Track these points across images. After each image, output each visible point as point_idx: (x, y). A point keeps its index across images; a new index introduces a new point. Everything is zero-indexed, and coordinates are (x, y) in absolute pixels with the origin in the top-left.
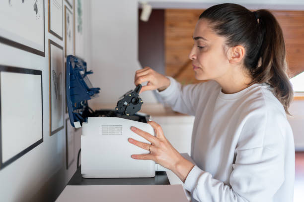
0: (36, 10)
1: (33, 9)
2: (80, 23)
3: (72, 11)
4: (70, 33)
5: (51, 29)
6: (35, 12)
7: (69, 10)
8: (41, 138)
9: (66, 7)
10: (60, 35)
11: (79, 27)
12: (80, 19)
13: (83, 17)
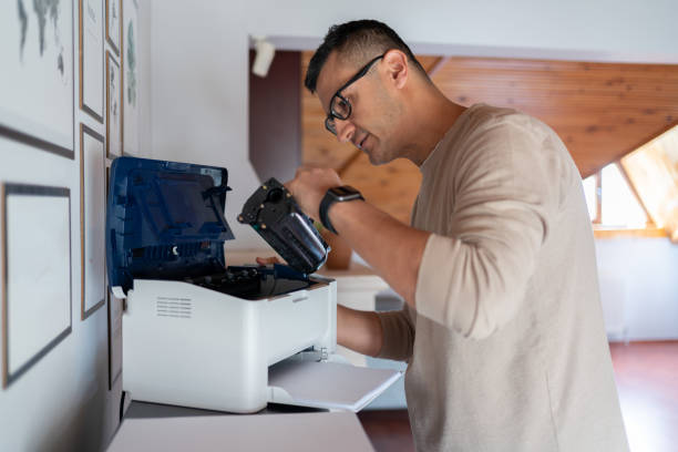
0: (61, 67)
1: (57, 65)
2: (133, 83)
3: (118, 60)
4: (115, 106)
5: (86, 103)
6: (59, 71)
7: (114, 61)
8: (68, 324)
9: (108, 54)
10: (100, 113)
11: (129, 90)
12: (131, 74)
13: (136, 71)
